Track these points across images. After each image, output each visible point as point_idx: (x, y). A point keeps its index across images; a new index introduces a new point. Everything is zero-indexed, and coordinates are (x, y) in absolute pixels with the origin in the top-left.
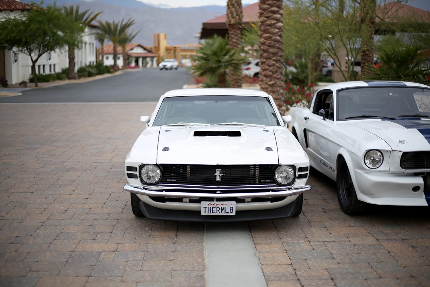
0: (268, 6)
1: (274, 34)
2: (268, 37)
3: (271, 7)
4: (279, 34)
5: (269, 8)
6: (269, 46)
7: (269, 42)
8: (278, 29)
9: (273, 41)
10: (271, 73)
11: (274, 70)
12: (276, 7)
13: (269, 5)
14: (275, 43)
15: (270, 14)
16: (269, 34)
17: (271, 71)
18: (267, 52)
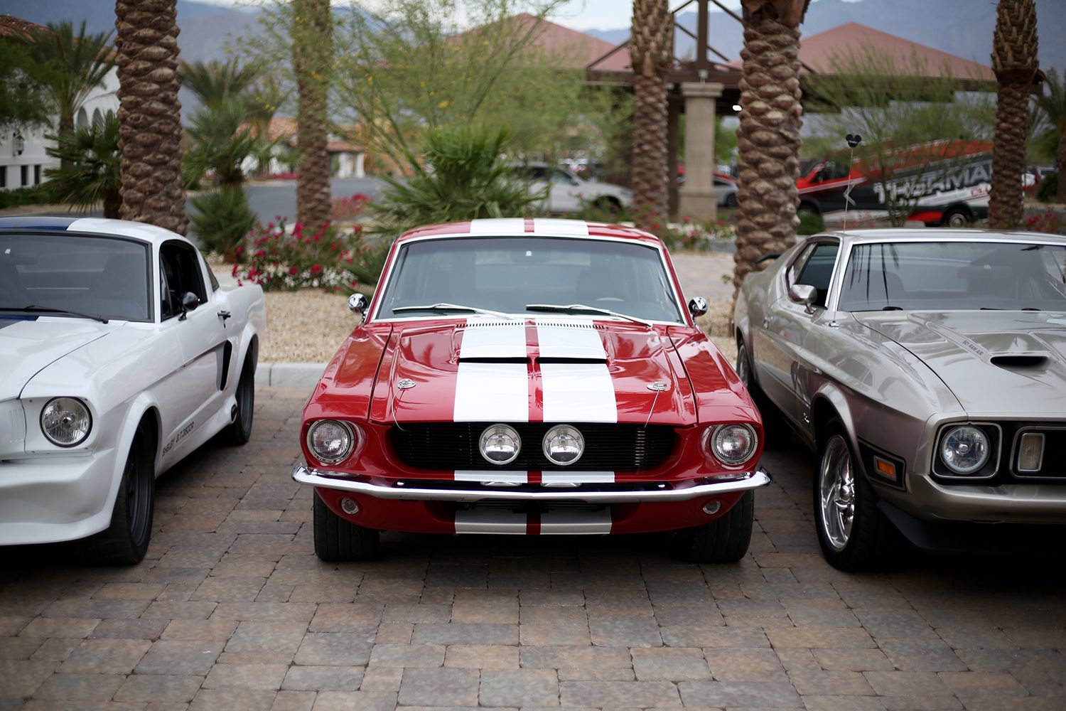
0: (130, 26)
1: (146, 96)
2: (131, 102)
3: (139, 28)
4: (162, 95)
5: (132, 31)
6: (135, 127)
7: (133, 116)
8: (157, 83)
9: (143, 113)
10: (140, 195)
11: (148, 188)
12: (151, 27)
13: (132, 22)
14: (150, 119)
15: (134, 46)
16: (135, 95)
17: (140, 190)
18: (130, 142)
